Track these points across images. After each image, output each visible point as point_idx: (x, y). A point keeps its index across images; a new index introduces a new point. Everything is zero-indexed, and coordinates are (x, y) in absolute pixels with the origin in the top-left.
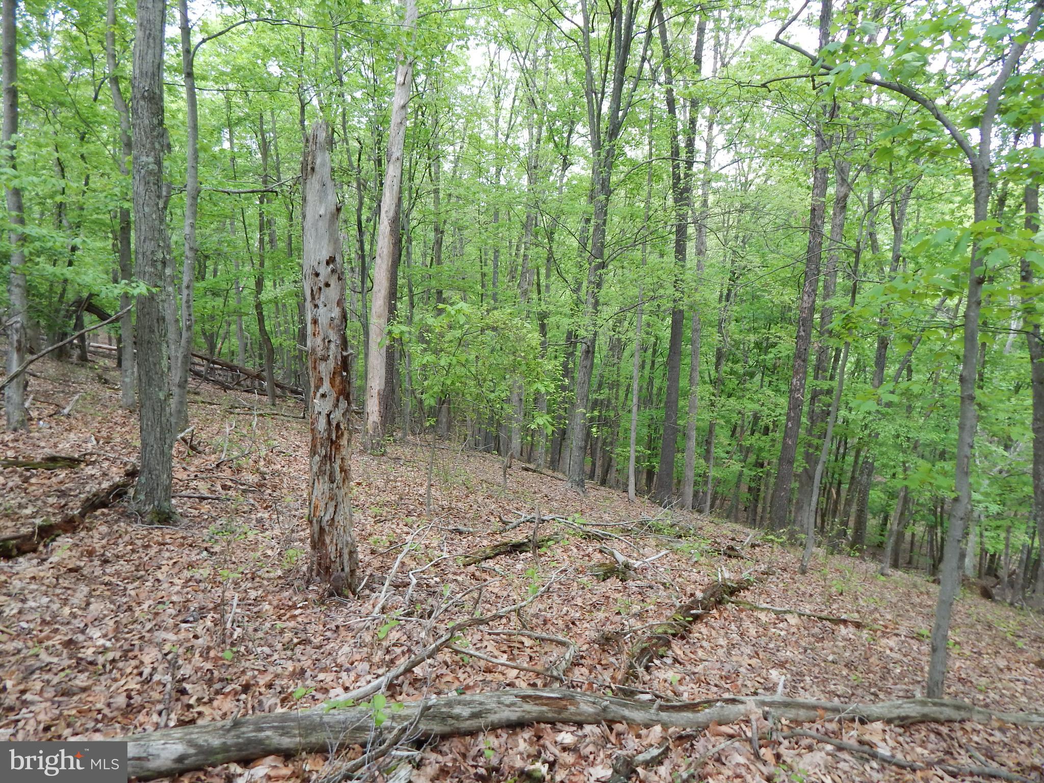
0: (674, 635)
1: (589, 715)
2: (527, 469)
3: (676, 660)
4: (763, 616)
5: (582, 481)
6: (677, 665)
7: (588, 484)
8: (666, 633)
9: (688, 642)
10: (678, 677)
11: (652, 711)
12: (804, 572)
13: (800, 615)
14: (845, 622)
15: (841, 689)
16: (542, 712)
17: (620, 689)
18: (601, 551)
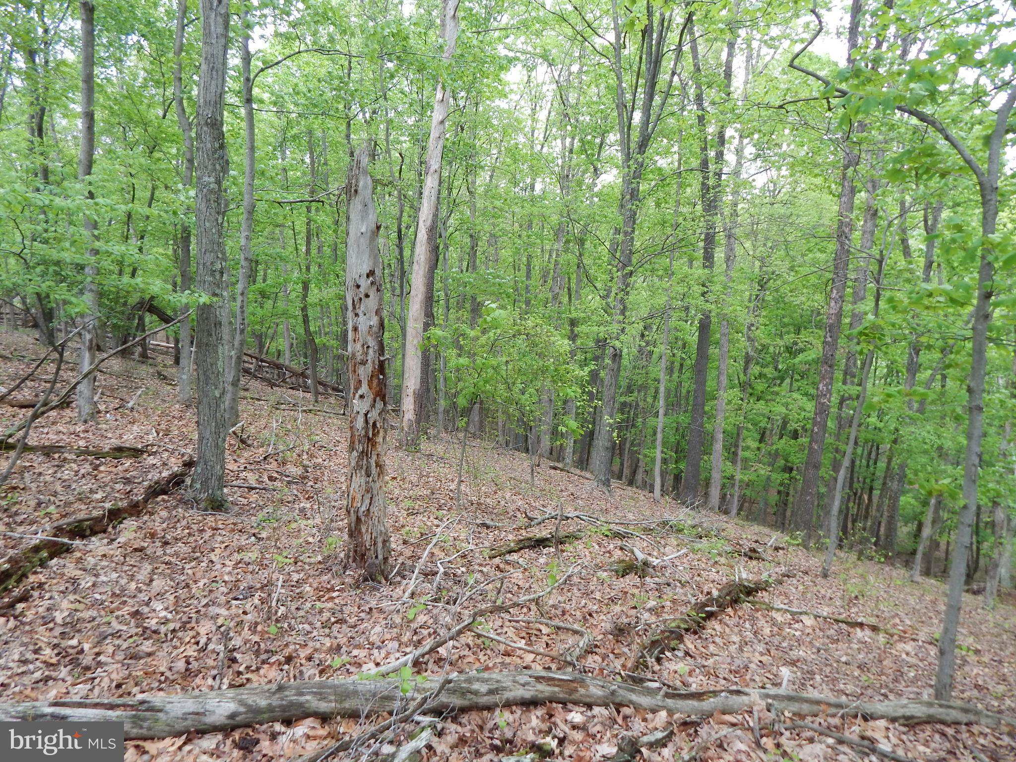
0: (687, 630)
1: (598, 698)
2: (555, 468)
3: (687, 653)
4: (779, 617)
5: (608, 480)
6: (688, 658)
7: (614, 483)
8: (679, 627)
9: (700, 637)
10: (687, 669)
11: (659, 697)
12: (825, 576)
13: (816, 617)
14: (861, 625)
15: (850, 688)
16: (554, 692)
17: (629, 676)
18: (621, 549)
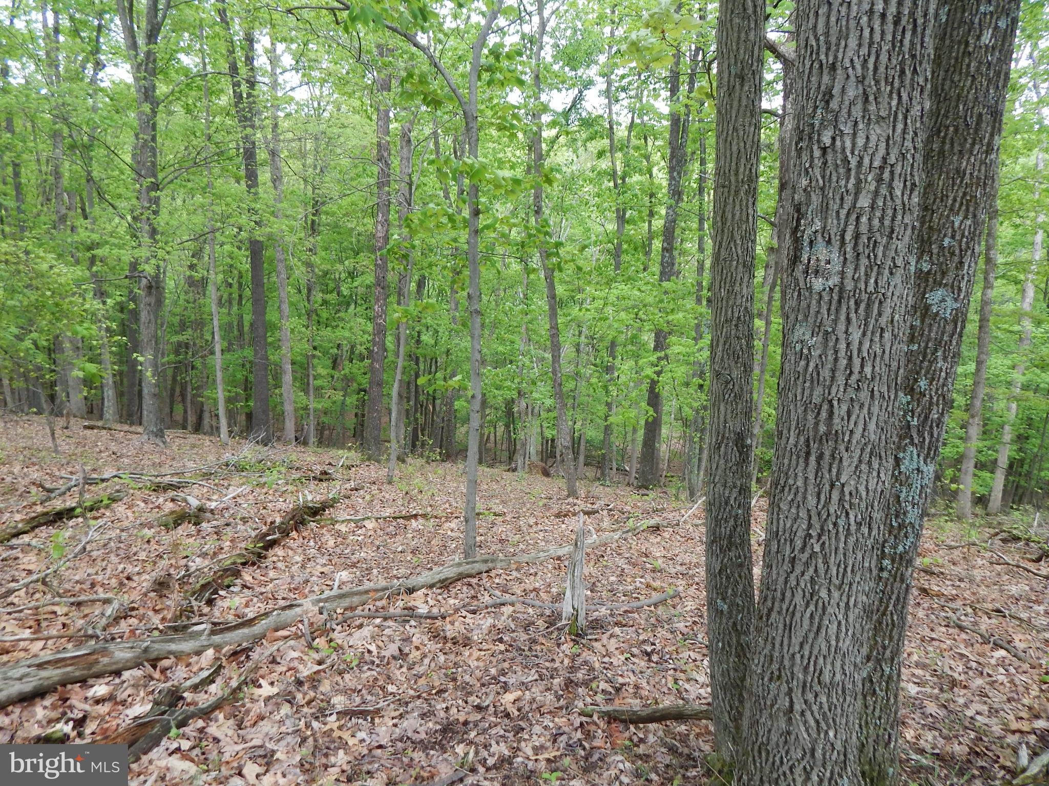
0: (244, 564)
1: (127, 661)
2: (91, 428)
3: (244, 586)
4: (343, 528)
5: (161, 431)
6: (246, 590)
7: (169, 434)
8: (234, 563)
9: (259, 567)
10: (244, 601)
11: (203, 638)
12: (390, 483)
13: (377, 519)
14: (415, 516)
15: (402, 571)
16: (68, 673)
17: (170, 627)
18: (173, 500)
